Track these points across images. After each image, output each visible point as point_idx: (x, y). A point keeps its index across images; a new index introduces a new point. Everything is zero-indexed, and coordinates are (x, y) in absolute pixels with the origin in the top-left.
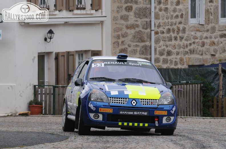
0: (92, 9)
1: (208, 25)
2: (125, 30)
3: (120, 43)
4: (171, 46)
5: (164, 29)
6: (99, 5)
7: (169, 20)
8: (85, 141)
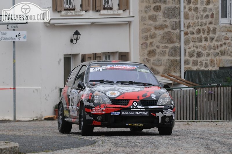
0: (119, 9)
2: (153, 31)
3: (148, 44)
4: (201, 48)
5: (194, 29)
6: (126, 5)
7: (199, 20)
8: (112, 145)
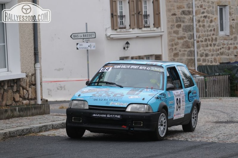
0: (154, 27)
1: (232, 35)
2: (176, 40)
3: (174, 49)
4: (208, 51)
5: (203, 39)
6: (159, 24)
7: (206, 33)
